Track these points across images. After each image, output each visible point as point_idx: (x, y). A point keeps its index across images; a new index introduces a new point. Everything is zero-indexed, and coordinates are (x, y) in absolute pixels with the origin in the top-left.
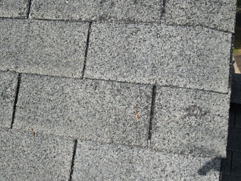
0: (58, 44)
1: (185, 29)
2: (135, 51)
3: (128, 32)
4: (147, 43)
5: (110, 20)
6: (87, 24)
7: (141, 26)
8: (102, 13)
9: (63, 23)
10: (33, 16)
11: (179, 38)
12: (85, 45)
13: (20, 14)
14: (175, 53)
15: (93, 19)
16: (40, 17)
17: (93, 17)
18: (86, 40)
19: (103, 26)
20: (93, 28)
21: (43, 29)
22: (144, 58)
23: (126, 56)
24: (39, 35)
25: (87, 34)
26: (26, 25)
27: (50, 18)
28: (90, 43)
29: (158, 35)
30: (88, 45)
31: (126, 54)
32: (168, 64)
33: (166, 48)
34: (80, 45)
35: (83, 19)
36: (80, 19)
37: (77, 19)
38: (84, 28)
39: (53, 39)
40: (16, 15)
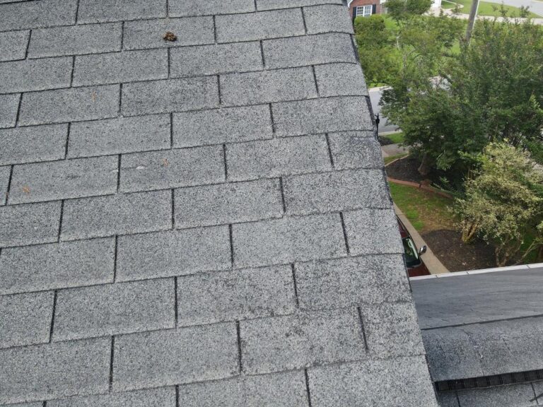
0: (278, 397)
1: (389, 362)
2: (353, 391)
3: (342, 373)
4: (362, 380)
5: (323, 365)
6: (303, 371)
7: (352, 366)
8: (314, 359)
9: (279, 375)
10: (247, 373)
11: (386, 371)
12: (306, 393)
13: (232, 373)
14: (388, 386)
15: (308, 366)
16: (254, 373)
17: (307, 364)
18: (306, 388)
19: (318, 371)
20: (310, 375)
21: (260, 385)
22: (363, 396)
23: (348, 397)
24: (257, 391)
25: (305, 382)
26: (240, 383)
27: (265, 372)
28: (310, 391)
29: (369, 372)
30: (309, 393)
31: (347, 395)
32: (385, 398)
33: (378, 382)
34: (301, 394)
35: (298, 368)
36: (295, 368)
37: (292, 368)
38: (300, 376)
39: (272, 393)
40: (229, 375)
